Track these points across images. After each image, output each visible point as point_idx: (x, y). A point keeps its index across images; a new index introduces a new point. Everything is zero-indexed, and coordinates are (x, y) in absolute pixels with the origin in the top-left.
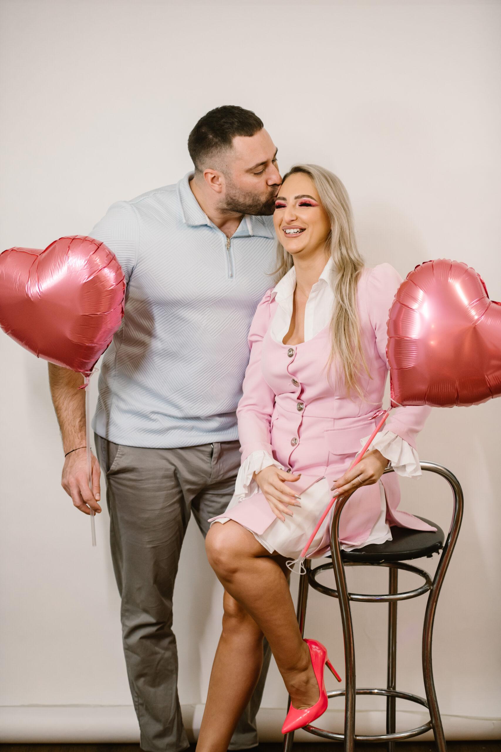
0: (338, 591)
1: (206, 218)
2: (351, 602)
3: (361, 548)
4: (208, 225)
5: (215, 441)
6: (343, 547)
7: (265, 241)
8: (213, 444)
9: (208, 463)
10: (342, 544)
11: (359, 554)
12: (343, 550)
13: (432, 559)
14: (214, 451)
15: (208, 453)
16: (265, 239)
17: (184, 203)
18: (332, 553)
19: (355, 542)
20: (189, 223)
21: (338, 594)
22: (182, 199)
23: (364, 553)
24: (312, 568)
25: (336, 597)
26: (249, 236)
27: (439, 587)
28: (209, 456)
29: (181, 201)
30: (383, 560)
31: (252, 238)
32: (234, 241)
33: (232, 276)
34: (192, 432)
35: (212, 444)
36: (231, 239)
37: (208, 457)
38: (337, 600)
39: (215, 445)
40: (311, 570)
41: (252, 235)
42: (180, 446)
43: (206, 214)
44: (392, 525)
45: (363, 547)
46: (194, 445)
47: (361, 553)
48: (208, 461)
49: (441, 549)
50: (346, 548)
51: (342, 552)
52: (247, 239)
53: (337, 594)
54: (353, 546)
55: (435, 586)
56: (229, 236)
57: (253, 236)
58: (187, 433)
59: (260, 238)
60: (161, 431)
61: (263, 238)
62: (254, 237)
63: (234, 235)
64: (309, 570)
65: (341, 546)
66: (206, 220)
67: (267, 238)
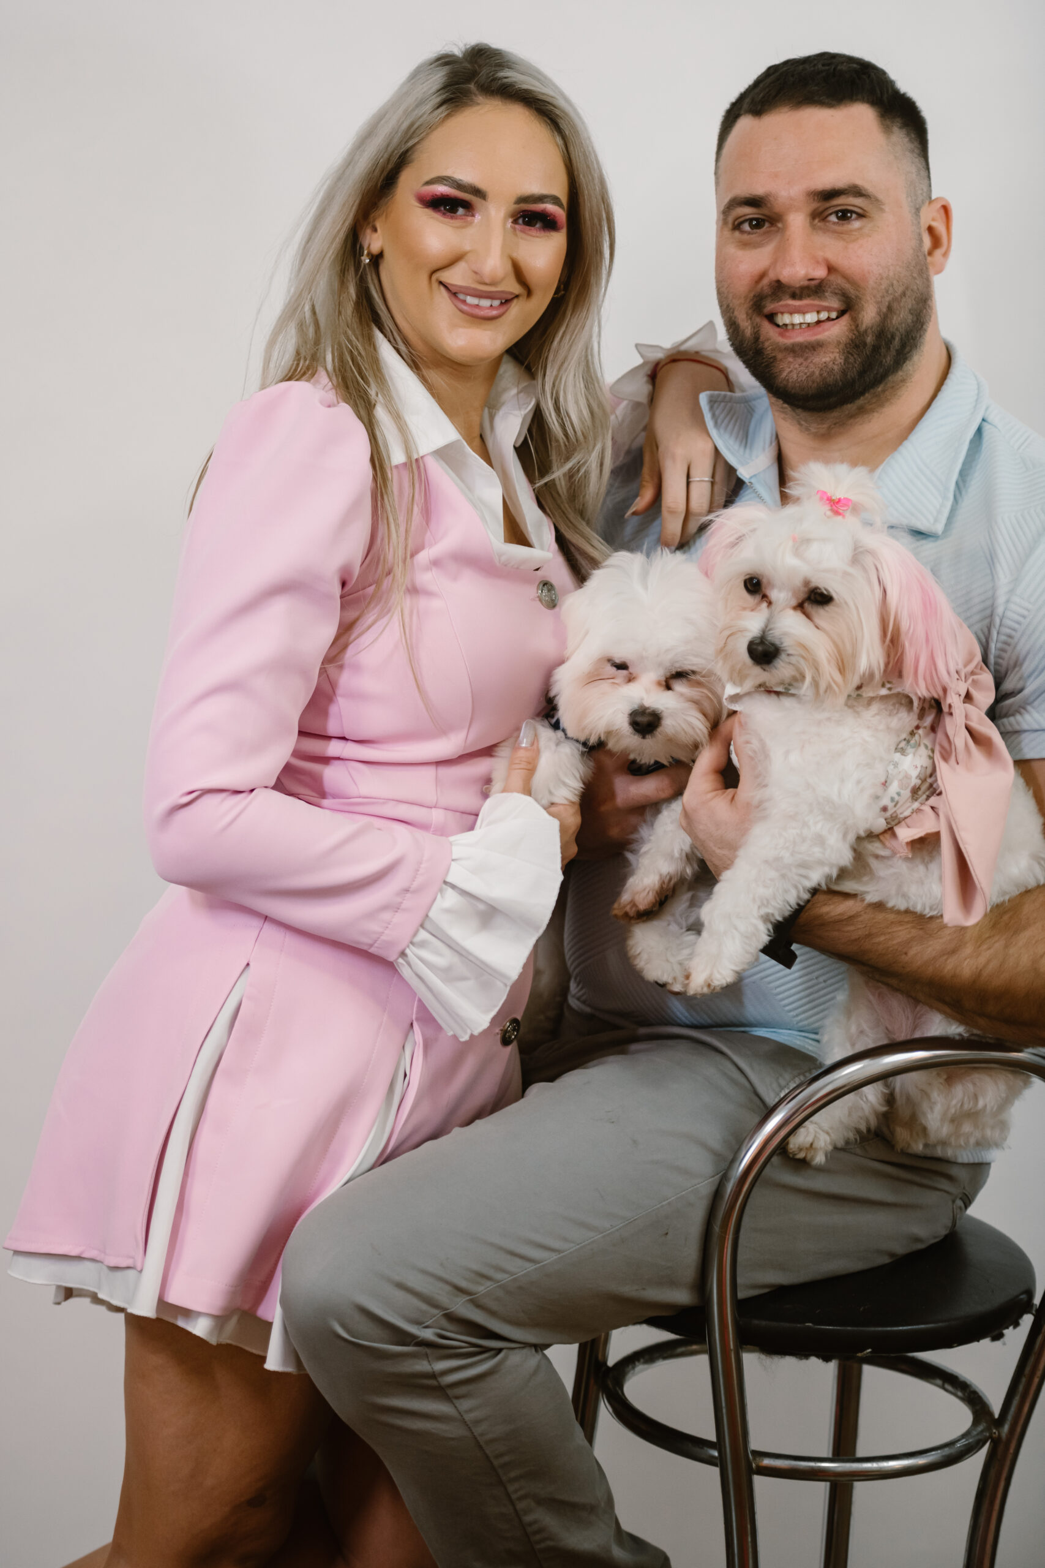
0: (718, 1445)
2: (757, 1480)
13: (1004, 1344)
21: (720, 1453)
24: (611, 1362)
25: (710, 1461)
27: (1019, 1429)
30: (869, 1350)
38: (716, 1471)
40: (608, 1367)
49: (1029, 1312)
53: (716, 1454)
55: (1006, 1428)
64: (603, 1369)
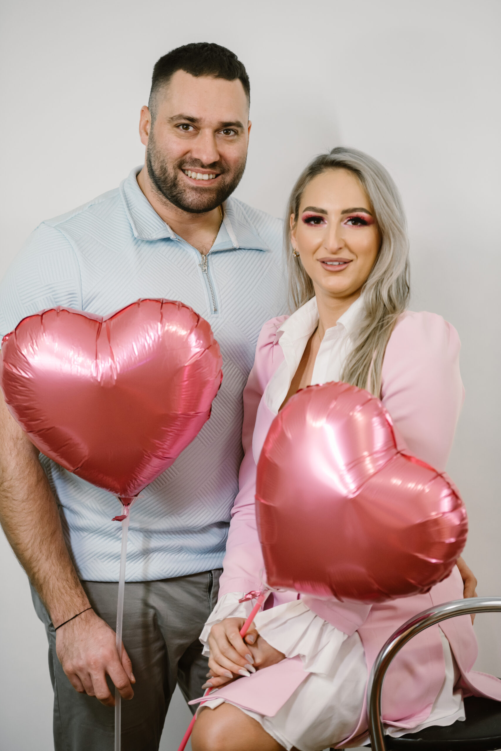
1: (167, 229)
3: (417, 733)
4: (171, 238)
5: (214, 568)
6: (389, 730)
7: (257, 256)
8: (213, 572)
9: (205, 600)
10: (387, 726)
11: (413, 741)
12: (388, 736)
14: (214, 582)
15: (204, 587)
16: (258, 252)
17: (133, 210)
18: (372, 740)
19: (406, 723)
20: (144, 237)
22: (129, 205)
23: (420, 741)
26: (235, 249)
28: (206, 590)
29: (128, 207)
31: (238, 251)
32: (213, 259)
33: (216, 310)
34: (180, 554)
35: (210, 572)
36: (208, 255)
37: (205, 592)
39: (215, 573)
41: (238, 248)
42: (162, 577)
43: (168, 224)
44: (466, 696)
45: (419, 731)
46: (185, 574)
47: (416, 740)
48: (205, 598)
50: (393, 732)
51: (388, 738)
52: (231, 253)
54: (403, 729)
56: (204, 251)
57: (240, 249)
58: (173, 556)
59: (250, 251)
60: (133, 556)
61: (254, 251)
62: (240, 251)
63: (213, 249)
65: (384, 730)
66: (168, 231)
67: (261, 250)
